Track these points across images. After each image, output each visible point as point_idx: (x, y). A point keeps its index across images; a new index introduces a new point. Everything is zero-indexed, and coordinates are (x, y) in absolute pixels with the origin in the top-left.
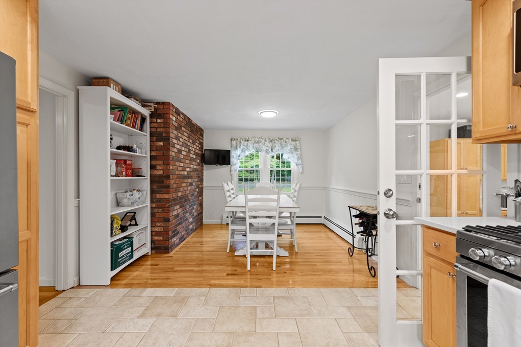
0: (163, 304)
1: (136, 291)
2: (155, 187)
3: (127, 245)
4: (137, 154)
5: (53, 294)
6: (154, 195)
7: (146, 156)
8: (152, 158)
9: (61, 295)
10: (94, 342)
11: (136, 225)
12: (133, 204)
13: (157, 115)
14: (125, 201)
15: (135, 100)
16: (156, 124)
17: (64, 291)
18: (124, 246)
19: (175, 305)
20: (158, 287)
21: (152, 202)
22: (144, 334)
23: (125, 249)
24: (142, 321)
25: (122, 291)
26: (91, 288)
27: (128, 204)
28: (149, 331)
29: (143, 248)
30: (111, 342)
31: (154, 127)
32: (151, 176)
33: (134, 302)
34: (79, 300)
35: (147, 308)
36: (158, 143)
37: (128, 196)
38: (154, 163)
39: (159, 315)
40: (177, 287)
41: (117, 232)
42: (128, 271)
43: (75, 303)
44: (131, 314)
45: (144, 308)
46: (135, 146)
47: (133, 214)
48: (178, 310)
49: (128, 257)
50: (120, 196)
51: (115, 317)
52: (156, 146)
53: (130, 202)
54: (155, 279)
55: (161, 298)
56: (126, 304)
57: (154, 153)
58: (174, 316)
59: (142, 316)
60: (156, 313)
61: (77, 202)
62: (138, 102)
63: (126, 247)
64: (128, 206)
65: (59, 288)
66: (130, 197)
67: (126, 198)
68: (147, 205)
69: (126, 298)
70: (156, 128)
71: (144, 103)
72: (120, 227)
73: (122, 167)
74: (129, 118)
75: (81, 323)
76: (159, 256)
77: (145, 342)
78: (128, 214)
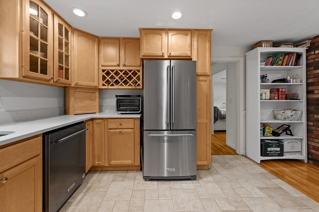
0: (280, 194)
1: (270, 176)
2: (312, 108)
3: (275, 145)
4: (291, 83)
5: (234, 153)
6: (311, 116)
7: (302, 84)
8: (308, 85)
9: (236, 156)
10: (230, 180)
11: (292, 135)
12: (285, 119)
13: (315, 48)
14: (279, 116)
15: (285, 46)
16: (313, 56)
17: (238, 154)
18: (273, 145)
19: (290, 202)
20: (289, 184)
21: (308, 120)
22: (252, 196)
23: (273, 147)
24: (258, 191)
25: (263, 170)
26: (250, 160)
27: (281, 118)
28: (256, 198)
29: (297, 154)
30: (235, 186)
31: (312, 59)
32: (307, 99)
33: (263, 180)
34: (240, 161)
35: (267, 188)
36: (316, 71)
37: (281, 113)
38: (310, 88)
39: (270, 196)
40: (306, 195)
41: (269, 135)
42: (278, 164)
43: (238, 161)
44: (256, 183)
45: (265, 186)
46: (289, 78)
47: (287, 126)
48: (289, 207)
49: (277, 154)
50: (276, 112)
51: (247, 178)
52: (314, 74)
53: (283, 117)
54: (292, 178)
55: (284, 190)
56: (258, 177)
57: (310, 81)
58: (282, 206)
59: (261, 189)
60: (270, 194)
61: (245, 113)
62: (290, 46)
63: (274, 146)
64: (281, 120)
65: (238, 152)
66: (282, 114)
67: (280, 114)
68: (302, 122)
69: (261, 175)
70: (314, 59)
71: (297, 44)
72: (271, 132)
73: (276, 94)
74: (281, 60)
75: (232, 170)
76: (315, 168)
77: (249, 200)
78: (284, 126)
